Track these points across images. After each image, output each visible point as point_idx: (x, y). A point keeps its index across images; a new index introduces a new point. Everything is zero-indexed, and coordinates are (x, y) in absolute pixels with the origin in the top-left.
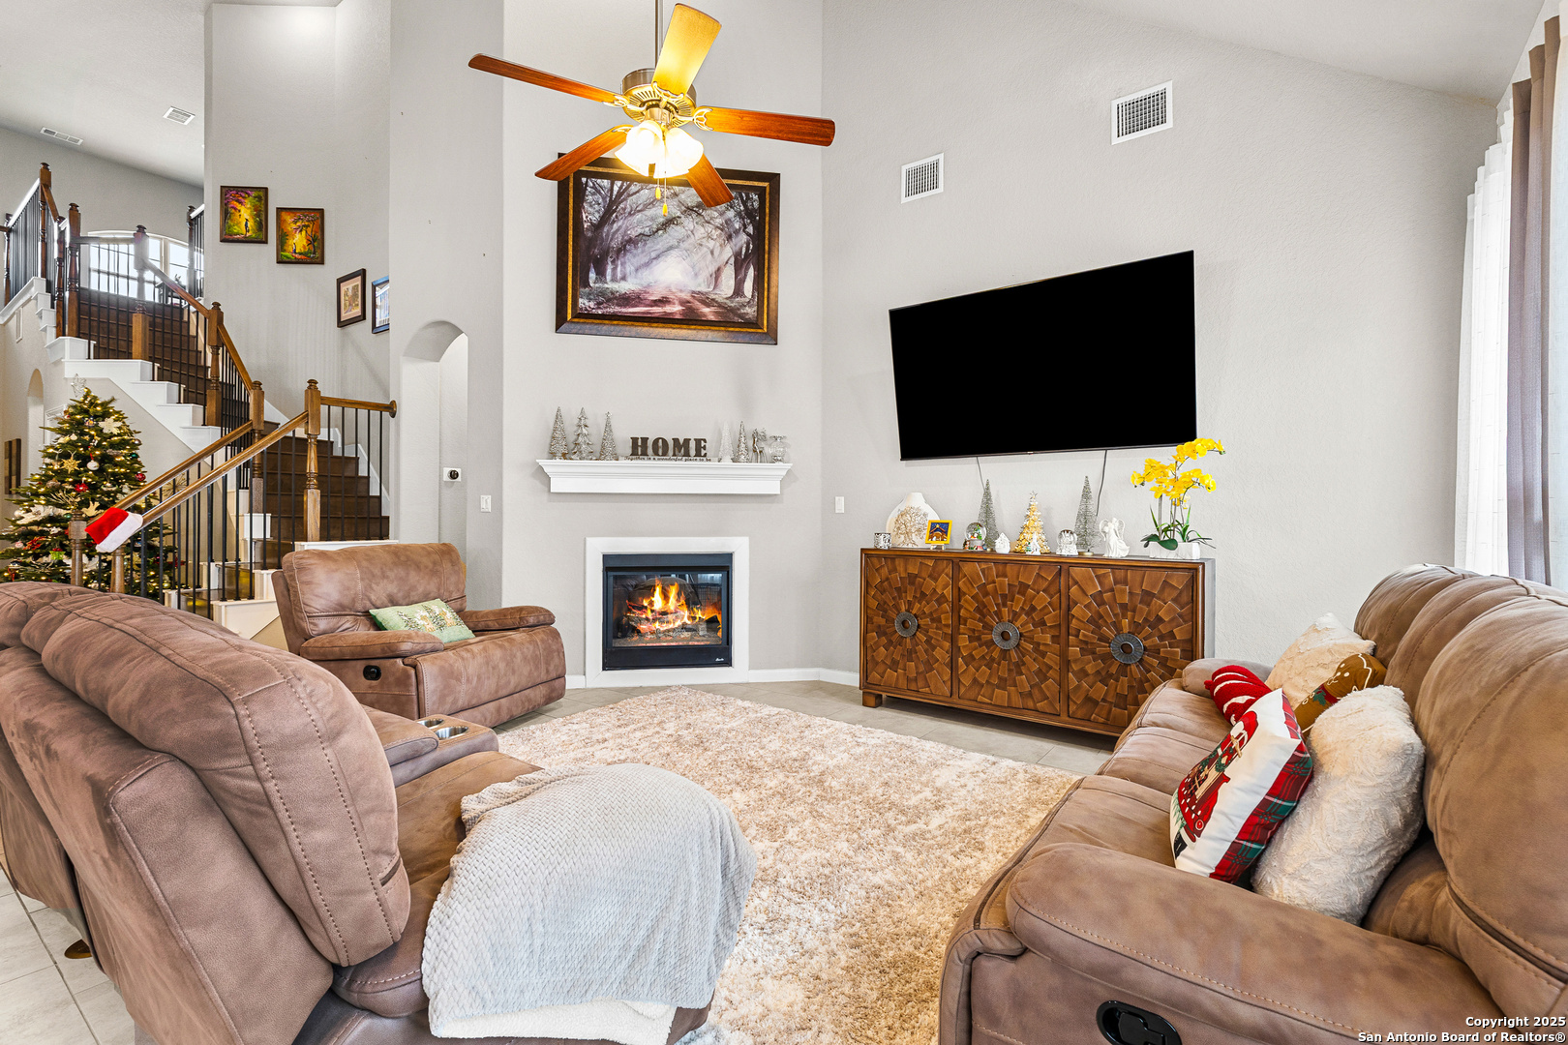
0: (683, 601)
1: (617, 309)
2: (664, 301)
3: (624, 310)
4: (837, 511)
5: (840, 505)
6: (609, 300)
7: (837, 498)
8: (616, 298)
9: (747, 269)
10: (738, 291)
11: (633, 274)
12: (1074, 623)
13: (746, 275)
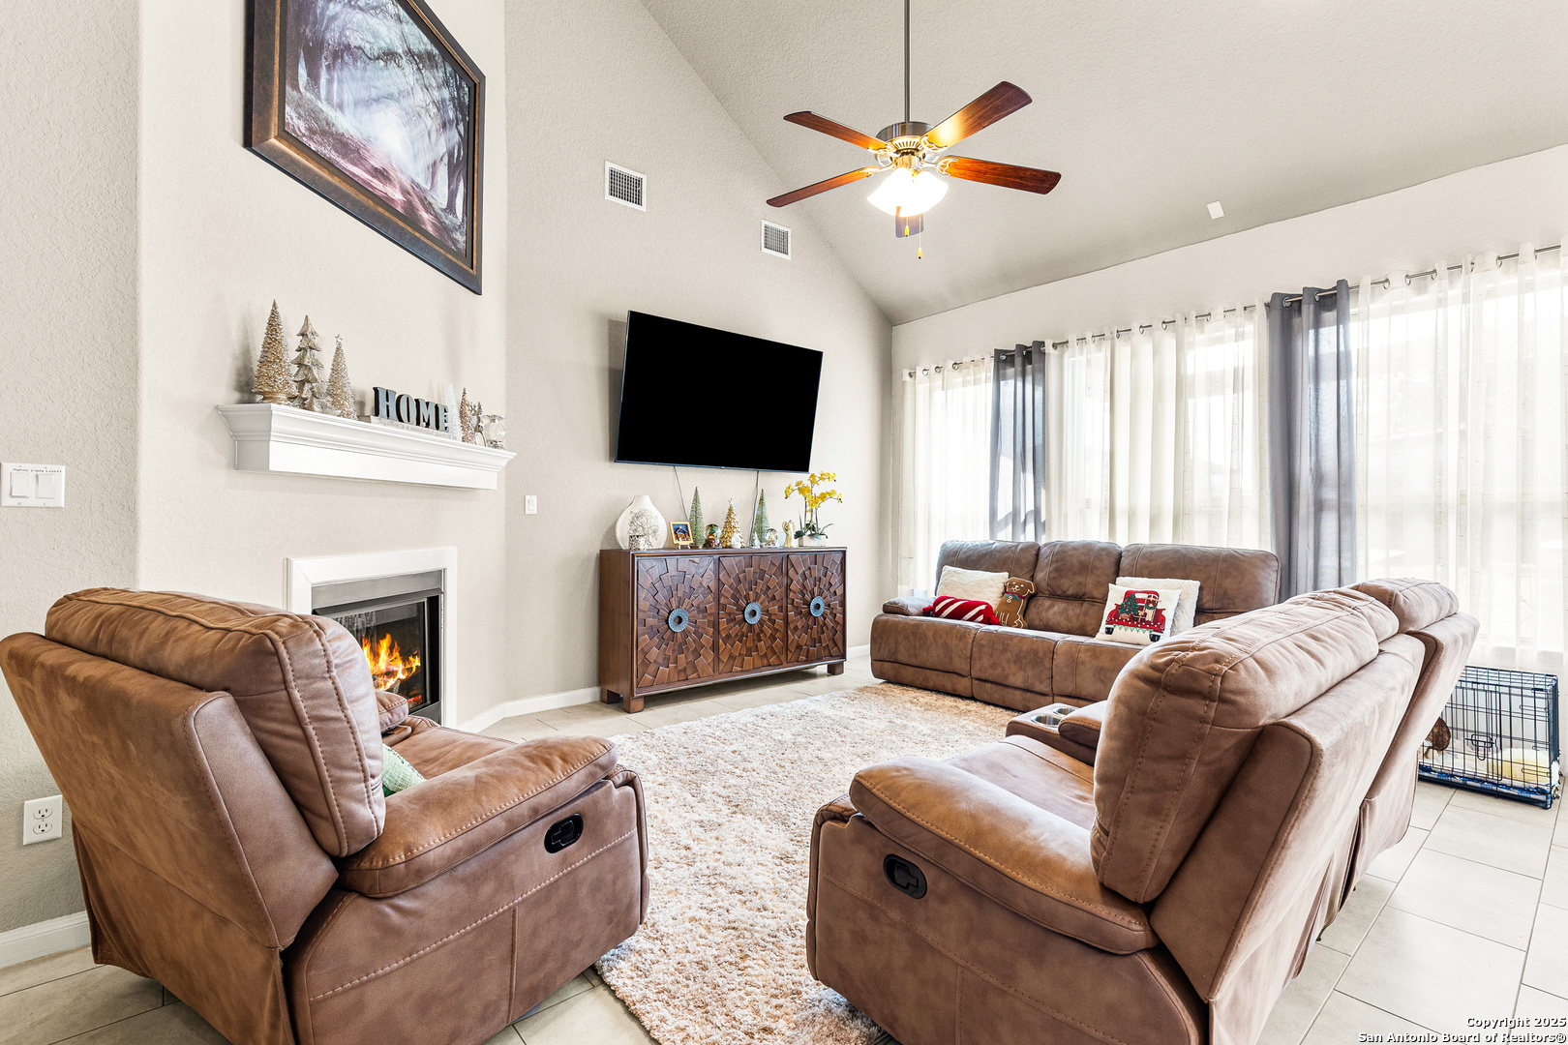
0: (396, 654)
1: (333, 155)
2: (382, 174)
3: (339, 159)
4: (527, 512)
5: (532, 505)
6: (324, 133)
7: (528, 498)
8: (332, 134)
9: (458, 181)
10: (451, 207)
11: (352, 107)
12: (791, 595)
13: (457, 189)
